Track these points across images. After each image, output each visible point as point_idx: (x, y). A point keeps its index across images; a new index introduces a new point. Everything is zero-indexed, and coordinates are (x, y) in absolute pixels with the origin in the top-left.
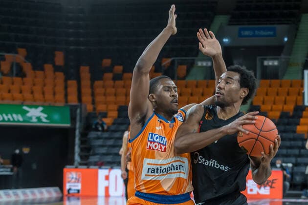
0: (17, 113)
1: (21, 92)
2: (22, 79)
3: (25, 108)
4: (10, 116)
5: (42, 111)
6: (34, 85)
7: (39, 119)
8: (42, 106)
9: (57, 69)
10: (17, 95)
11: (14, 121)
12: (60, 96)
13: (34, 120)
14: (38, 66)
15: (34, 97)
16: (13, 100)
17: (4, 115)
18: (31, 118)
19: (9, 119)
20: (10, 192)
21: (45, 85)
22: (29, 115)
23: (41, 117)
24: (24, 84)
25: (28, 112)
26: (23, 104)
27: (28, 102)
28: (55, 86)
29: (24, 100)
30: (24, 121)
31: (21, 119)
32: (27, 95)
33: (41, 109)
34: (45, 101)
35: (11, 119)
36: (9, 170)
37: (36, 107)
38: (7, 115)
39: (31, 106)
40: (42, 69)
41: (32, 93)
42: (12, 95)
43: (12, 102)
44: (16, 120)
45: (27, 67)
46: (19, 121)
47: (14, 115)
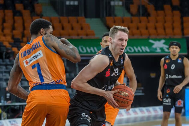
0: (145, 46)
1: (147, 28)
2: (147, 18)
3: (151, 41)
4: (139, 48)
5: (164, 43)
6: (157, 22)
7: (162, 49)
8: (164, 39)
9: (174, 8)
10: (144, 31)
11: (143, 52)
12: (178, 30)
13: (159, 50)
14: (159, 7)
15: (157, 32)
16: (141, 35)
17: (135, 48)
18: (156, 49)
19: (139, 51)
20: (144, 109)
21: (165, 22)
22: (154, 46)
23: (164, 48)
24: (149, 22)
25: (153, 44)
26: (149, 38)
27: (153, 36)
28: (173, 22)
29: (150, 35)
30: (151, 52)
31: (148, 50)
32: (152, 31)
33: (163, 41)
34: (166, 35)
35: (141, 51)
36: (141, 91)
37: (159, 40)
38: (137, 48)
39: (155, 40)
40: (163, 9)
41: (156, 28)
42: (140, 32)
43: (140, 37)
44: (144, 51)
45: (151, 8)
46: (146, 52)
47: (143, 48)
